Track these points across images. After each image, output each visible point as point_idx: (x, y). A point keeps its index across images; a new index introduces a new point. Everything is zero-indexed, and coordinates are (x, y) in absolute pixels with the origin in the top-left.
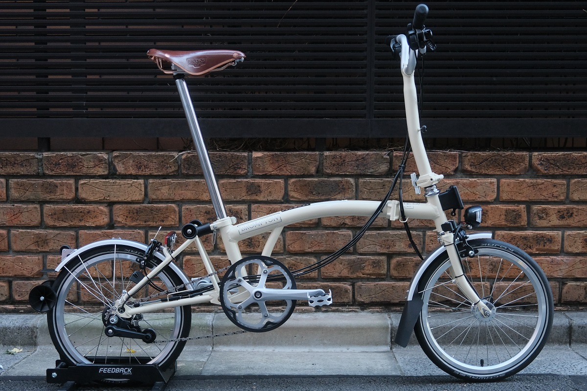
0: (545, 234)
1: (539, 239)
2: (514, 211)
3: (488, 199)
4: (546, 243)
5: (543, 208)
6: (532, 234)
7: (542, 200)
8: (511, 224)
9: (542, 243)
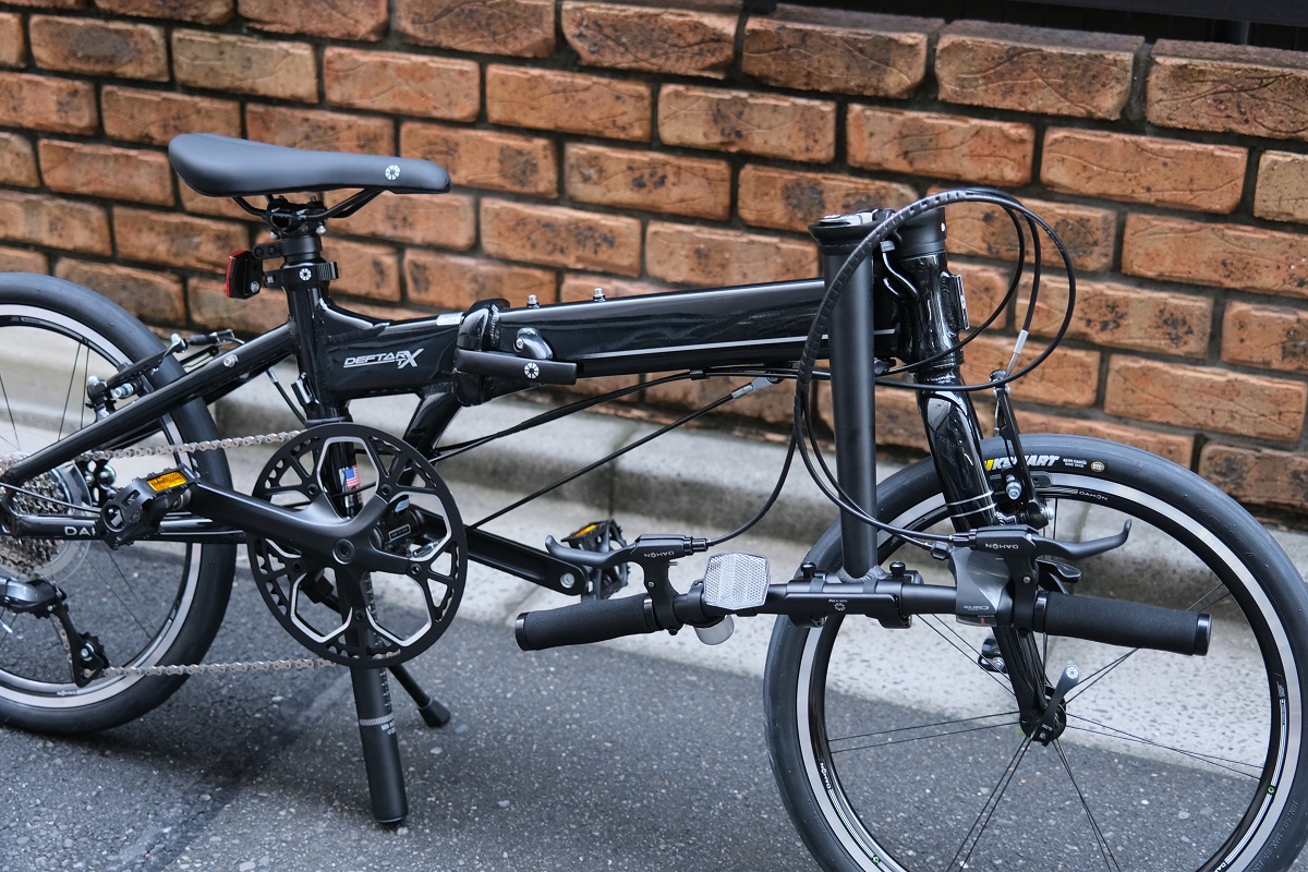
0: (596, 222)
1: (582, 234)
2: (520, 153)
3: (457, 114)
4: (598, 245)
5: (590, 153)
6: (565, 217)
7: (589, 133)
8: (514, 185)
9: (590, 243)
